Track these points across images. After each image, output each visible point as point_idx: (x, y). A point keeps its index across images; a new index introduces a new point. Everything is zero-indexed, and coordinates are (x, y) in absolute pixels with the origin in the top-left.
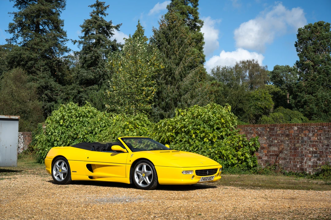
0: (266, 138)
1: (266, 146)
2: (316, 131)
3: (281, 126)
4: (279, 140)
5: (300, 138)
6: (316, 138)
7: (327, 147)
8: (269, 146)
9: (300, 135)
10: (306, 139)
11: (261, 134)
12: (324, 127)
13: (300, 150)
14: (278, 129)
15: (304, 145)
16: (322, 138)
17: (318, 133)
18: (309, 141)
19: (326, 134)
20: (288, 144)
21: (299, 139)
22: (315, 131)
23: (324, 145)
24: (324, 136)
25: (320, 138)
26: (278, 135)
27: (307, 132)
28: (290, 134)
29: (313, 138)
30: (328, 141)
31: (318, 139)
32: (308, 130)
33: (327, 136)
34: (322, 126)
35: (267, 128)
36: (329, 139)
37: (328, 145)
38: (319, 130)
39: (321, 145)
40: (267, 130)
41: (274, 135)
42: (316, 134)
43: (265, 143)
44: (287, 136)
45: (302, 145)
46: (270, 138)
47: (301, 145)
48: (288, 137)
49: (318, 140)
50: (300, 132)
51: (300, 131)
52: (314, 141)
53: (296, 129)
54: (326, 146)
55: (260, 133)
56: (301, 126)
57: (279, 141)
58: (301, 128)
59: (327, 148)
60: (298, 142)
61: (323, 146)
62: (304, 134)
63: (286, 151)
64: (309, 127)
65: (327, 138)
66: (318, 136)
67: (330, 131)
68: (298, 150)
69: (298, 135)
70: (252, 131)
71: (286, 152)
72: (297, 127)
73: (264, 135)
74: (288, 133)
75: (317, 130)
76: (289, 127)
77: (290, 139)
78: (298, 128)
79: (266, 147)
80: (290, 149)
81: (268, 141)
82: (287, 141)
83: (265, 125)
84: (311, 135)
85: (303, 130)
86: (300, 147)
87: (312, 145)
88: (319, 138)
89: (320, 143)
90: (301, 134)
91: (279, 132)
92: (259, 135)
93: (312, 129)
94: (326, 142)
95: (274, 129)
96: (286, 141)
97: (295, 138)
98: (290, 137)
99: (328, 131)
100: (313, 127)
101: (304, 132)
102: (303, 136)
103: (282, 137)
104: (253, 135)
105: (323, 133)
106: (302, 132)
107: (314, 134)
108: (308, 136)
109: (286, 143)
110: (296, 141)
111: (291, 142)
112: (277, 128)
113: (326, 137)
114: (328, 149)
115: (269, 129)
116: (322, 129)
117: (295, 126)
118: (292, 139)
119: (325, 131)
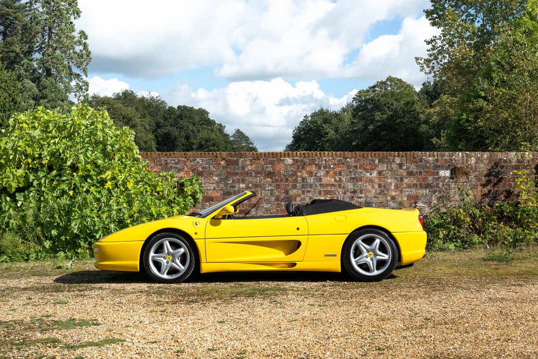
0: (216, 179)
1: (217, 195)
2: (332, 166)
3: (255, 156)
4: (250, 182)
5: (299, 179)
6: (333, 180)
7: (353, 195)
8: (224, 194)
9: (299, 174)
10: (311, 180)
11: (203, 172)
12: (347, 159)
13: (300, 201)
14: (248, 163)
15: (308, 192)
16: (344, 179)
17: (335, 170)
18: (318, 184)
19: (350, 172)
20: (272, 190)
21: (296, 181)
22: (330, 166)
23: (348, 191)
24: (347, 175)
25: (340, 179)
26: (247, 173)
27: (313, 168)
28: (276, 171)
29: (326, 179)
30: (355, 184)
31: (335, 181)
32: (316, 165)
33: (353, 176)
34: (344, 158)
35: (219, 160)
36: (357, 181)
37: (354, 192)
38: (338, 164)
39: (341, 191)
40: (220, 164)
41: (237, 174)
42: (332, 172)
43: (214, 189)
44: (270, 175)
45: (303, 192)
46: (227, 178)
47: (300, 191)
48: (271, 178)
49: (337, 182)
50: (298, 168)
51: (299, 166)
52: (327, 185)
53: (289, 163)
54: (351, 192)
55: (200, 169)
56: (301, 157)
57: (250, 185)
58: (302, 160)
59: (353, 197)
60: (294, 187)
61: (345, 193)
62: (308, 172)
63: (268, 203)
64: (319, 159)
65: (353, 178)
66: (336, 175)
67: (358, 166)
68: (295, 200)
69: (295, 174)
70: (179, 166)
71: (266, 206)
72: (293, 160)
73: (211, 174)
74: (270, 169)
75: (335, 164)
76: (273, 158)
77: (277, 180)
78: (296, 161)
79: (217, 197)
80: (277, 199)
81: (221, 185)
82: (270, 185)
83: (215, 154)
84: (322, 173)
85: (304, 164)
86: (299, 195)
87: (323, 191)
88: (337, 179)
89: (340, 187)
90: (301, 172)
91: (250, 167)
92: (200, 174)
93: (324, 162)
94: (350, 186)
95: (238, 162)
96: (267, 185)
97: (287, 180)
98: (277, 178)
99: (356, 167)
100: (325, 160)
101: (308, 168)
102: (305, 175)
103: (256, 176)
104: (183, 173)
105: (345, 171)
106: (303, 168)
107: (328, 172)
108: (316, 176)
109: (267, 189)
110: (291, 184)
111: (278, 187)
112: (246, 161)
113: (351, 178)
114: (355, 199)
115: (224, 162)
116: (342, 164)
117: (289, 157)
118: (281, 180)
119: (349, 167)
